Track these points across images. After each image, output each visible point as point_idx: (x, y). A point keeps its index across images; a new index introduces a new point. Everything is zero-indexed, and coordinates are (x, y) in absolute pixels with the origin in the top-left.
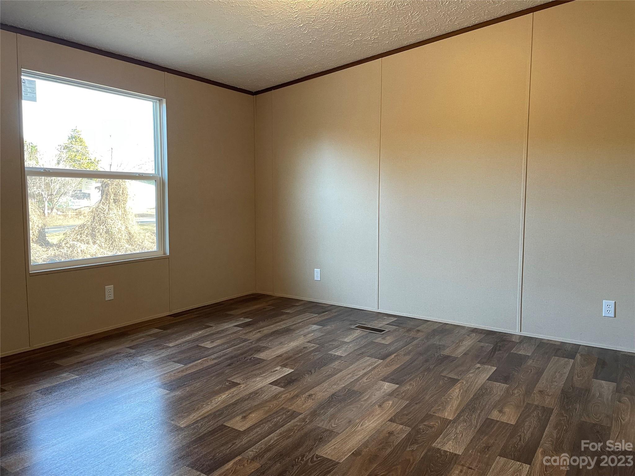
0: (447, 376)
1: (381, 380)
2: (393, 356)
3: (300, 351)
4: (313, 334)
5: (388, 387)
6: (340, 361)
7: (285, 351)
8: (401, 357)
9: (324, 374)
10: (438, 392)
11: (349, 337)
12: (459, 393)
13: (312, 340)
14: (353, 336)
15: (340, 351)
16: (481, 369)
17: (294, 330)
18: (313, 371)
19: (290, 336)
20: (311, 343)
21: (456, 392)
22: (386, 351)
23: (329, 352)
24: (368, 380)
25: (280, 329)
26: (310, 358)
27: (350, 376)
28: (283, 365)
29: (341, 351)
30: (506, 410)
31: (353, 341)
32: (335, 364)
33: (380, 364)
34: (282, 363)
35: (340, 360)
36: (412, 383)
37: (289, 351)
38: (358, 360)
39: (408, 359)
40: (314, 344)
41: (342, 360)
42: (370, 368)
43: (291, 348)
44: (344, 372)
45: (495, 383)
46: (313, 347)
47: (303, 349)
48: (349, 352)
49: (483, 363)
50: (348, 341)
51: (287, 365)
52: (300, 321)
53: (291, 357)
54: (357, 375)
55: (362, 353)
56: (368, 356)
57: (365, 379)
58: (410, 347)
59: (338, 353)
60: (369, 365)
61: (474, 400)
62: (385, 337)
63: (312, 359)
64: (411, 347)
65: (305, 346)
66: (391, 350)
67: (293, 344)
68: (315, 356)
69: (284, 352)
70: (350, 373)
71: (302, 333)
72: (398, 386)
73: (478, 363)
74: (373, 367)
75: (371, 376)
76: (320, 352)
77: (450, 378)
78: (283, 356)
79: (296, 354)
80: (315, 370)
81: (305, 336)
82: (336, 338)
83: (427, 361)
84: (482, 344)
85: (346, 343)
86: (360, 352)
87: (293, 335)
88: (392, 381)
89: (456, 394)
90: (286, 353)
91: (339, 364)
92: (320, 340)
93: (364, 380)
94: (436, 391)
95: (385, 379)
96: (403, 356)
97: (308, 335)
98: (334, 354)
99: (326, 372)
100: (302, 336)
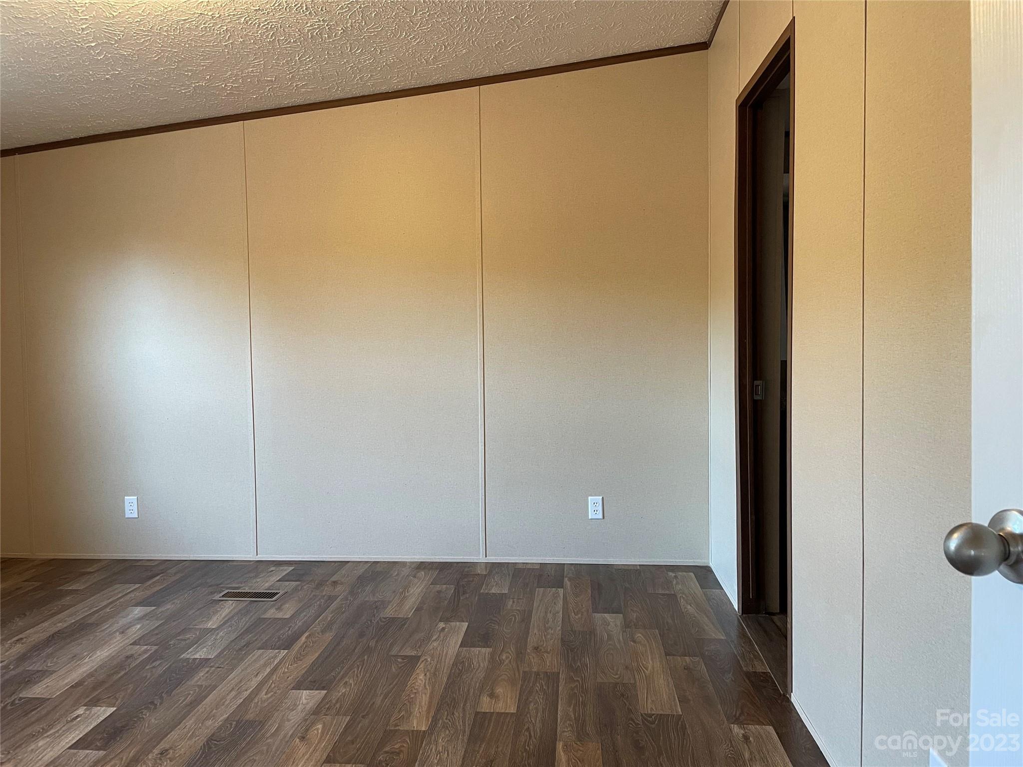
0: (399, 654)
1: (293, 688)
2: (303, 638)
3: (121, 666)
4: (139, 626)
5: (308, 698)
6: (207, 669)
7: (88, 672)
8: (318, 637)
9: (182, 703)
10: (392, 686)
11: (215, 618)
12: (425, 680)
13: (140, 639)
14: (221, 615)
15: (202, 649)
16: (446, 630)
17: (97, 624)
18: (157, 702)
19: (92, 638)
20: (139, 645)
21: (420, 678)
22: (290, 632)
23: (182, 656)
24: (269, 695)
25: (66, 627)
26: (144, 675)
27: (233, 693)
28: (89, 701)
29: (205, 649)
30: (499, 690)
31: (225, 623)
32: (201, 677)
33: (284, 658)
34: (87, 697)
35: (207, 667)
36: (348, 680)
37: (96, 670)
38: (242, 659)
39: (331, 638)
40: (146, 647)
41: (211, 667)
42: (268, 670)
43: (100, 663)
44: (222, 689)
45: (472, 649)
46: (146, 651)
47: (126, 661)
48: (222, 647)
49: (447, 620)
50: (214, 627)
51: (98, 700)
52: (105, 603)
53: (103, 682)
54: (246, 690)
55: (247, 644)
56: (259, 649)
57: (264, 693)
58: (328, 615)
59: (201, 654)
60: (265, 665)
61: (449, 687)
62: (281, 605)
63: (148, 677)
64: (331, 616)
65: (129, 653)
66: (297, 627)
67: (102, 655)
68: (154, 670)
69: (85, 675)
70: (233, 689)
71: (116, 627)
72: (326, 691)
73: (440, 621)
74: (272, 666)
75: (273, 685)
76: (163, 659)
77: (406, 656)
78: (86, 683)
79: (113, 674)
80: (161, 698)
81: (123, 632)
82: (189, 625)
83: (362, 635)
84: (438, 587)
85: (210, 631)
86: (243, 643)
87: (96, 636)
88: (313, 685)
89: (421, 682)
90: (91, 675)
91: (207, 675)
92: (157, 634)
93: (263, 695)
94: (390, 685)
95: (299, 686)
96: (321, 634)
97: (130, 630)
98: (193, 657)
99: (183, 698)
100: (118, 633)
